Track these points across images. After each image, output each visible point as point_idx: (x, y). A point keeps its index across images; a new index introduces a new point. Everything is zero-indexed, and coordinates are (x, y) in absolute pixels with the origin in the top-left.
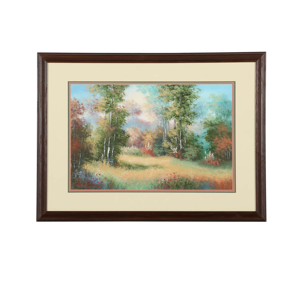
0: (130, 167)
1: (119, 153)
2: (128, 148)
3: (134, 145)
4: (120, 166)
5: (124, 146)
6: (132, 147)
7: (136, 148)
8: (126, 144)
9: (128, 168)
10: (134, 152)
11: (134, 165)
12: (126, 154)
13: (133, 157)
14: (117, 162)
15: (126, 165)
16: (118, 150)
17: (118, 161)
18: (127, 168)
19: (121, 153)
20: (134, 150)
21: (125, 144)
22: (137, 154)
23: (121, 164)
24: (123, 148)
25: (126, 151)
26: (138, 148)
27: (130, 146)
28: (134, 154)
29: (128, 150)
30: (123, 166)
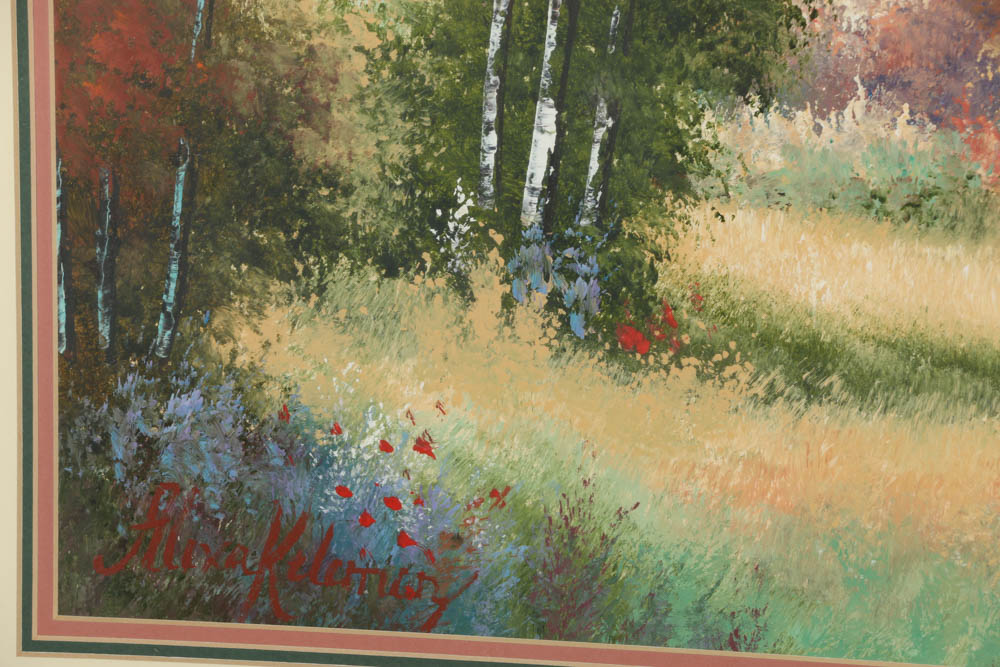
0: (824, 373)
1: (681, 188)
2: (804, 117)
3: (886, 81)
4: (681, 351)
5: (742, 90)
6: (857, 105)
7: (903, 131)
8: (775, 76)
9: (793, 377)
10: (876, 177)
11: (866, 352)
12: (772, 195)
13: (860, 248)
14: (644, 303)
15: (767, 340)
16: (660, 146)
17: (660, 286)
18: (776, 374)
19: (698, 184)
20: (879, 146)
21: (759, 75)
22: (913, 206)
23: (699, 323)
24: (731, 118)
25: (777, 159)
26: (934, 119)
27: (831, 98)
28: (873, 202)
29: (790, 150)
30: (728, 349)
